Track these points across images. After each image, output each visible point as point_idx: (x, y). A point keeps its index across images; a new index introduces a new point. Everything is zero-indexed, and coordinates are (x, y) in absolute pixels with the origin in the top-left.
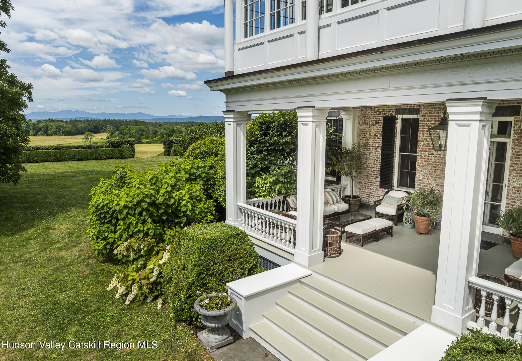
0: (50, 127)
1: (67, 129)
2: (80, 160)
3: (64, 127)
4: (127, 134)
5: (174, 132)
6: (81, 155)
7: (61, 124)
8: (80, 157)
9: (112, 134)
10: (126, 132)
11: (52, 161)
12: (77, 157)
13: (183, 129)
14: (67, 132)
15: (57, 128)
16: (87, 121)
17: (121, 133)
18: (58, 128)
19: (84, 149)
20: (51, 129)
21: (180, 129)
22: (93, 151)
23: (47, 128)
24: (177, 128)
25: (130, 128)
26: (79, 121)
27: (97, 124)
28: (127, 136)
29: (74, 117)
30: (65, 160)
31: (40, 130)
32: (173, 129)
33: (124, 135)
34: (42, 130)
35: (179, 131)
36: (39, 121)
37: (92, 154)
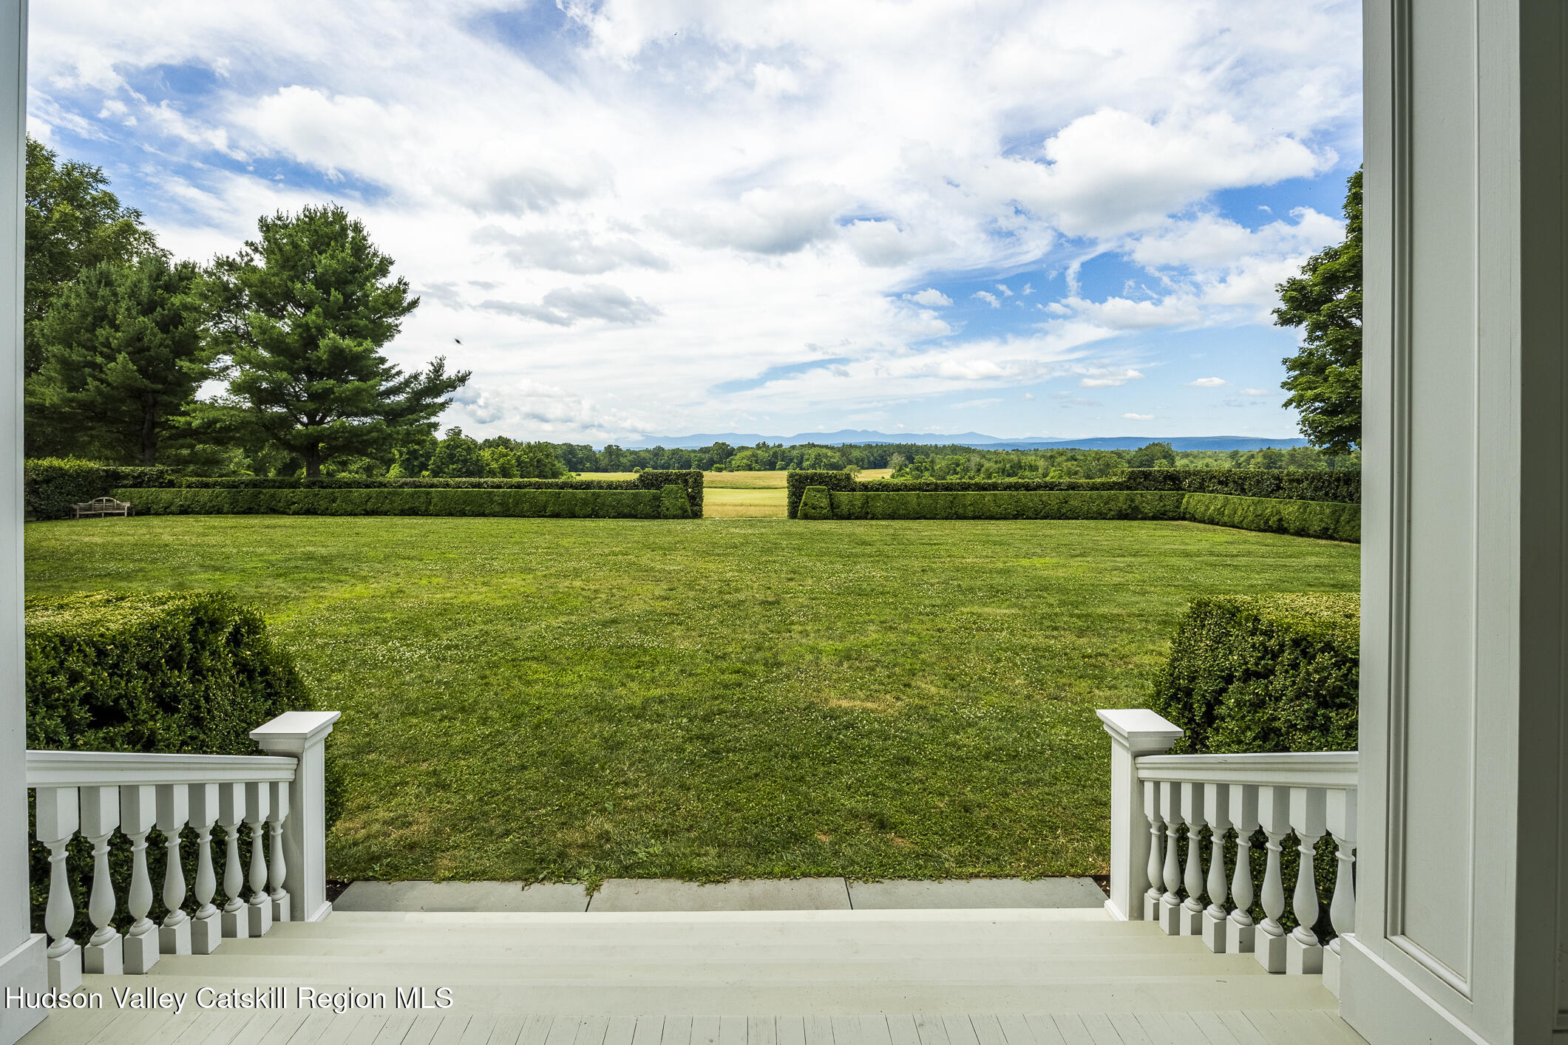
0: (806, 457)
1: (832, 460)
2: (556, 515)
3: (826, 456)
4: (928, 470)
5: (1020, 467)
6: (559, 505)
7: (824, 450)
8: (557, 509)
9: (899, 470)
10: (926, 467)
11: (494, 515)
12: (549, 510)
13: (1041, 463)
14: (831, 465)
15: (816, 459)
16: (869, 446)
17: (917, 469)
18: (818, 457)
19: (576, 489)
20: (808, 460)
21: (1033, 463)
22: (590, 495)
23: (802, 458)
24: (1026, 460)
25: (933, 458)
26: (856, 447)
27: (885, 451)
28: (927, 474)
29: (848, 441)
30: (522, 515)
31: (791, 460)
32: (1019, 462)
33: (922, 472)
34: (795, 461)
35: (1031, 466)
36: (793, 447)
37: (585, 502)
